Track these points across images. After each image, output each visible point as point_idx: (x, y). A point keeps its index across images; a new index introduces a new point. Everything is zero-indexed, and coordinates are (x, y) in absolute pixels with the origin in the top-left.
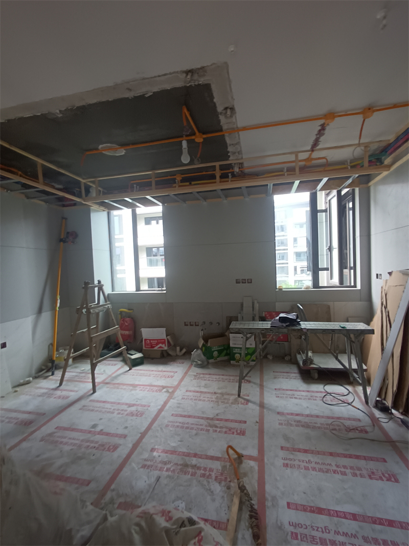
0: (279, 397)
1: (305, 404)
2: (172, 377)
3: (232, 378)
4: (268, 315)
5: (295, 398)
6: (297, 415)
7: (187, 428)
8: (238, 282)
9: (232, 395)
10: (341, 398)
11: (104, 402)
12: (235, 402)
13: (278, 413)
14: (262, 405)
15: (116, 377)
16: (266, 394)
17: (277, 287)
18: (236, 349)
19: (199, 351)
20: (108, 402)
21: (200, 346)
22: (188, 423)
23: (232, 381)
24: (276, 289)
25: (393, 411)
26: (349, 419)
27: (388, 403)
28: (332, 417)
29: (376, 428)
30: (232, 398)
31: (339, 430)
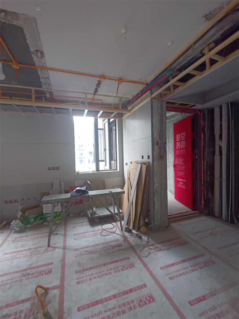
0: (76, 239)
1: (91, 239)
3: (44, 235)
4: (70, 189)
5: (86, 237)
6: (86, 247)
7: (2, 285)
8: (49, 169)
9: (43, 247)
10: (110, 230)
12: (46, 251)
13: (75, 250)
14: (64, 248)
16: (68, 239)
17: (76, 172)
18: (48, 214)
19: (18, 221)
21: (19, 217)
22: (2, 281)
23: (44, 237)
24: (75, 173)
25: (133, 231)
26: (114, 241)
27: (131, 227)
28: (106, 243)
29: (126, 242)
30: (43, 249)
31: (109, 249)
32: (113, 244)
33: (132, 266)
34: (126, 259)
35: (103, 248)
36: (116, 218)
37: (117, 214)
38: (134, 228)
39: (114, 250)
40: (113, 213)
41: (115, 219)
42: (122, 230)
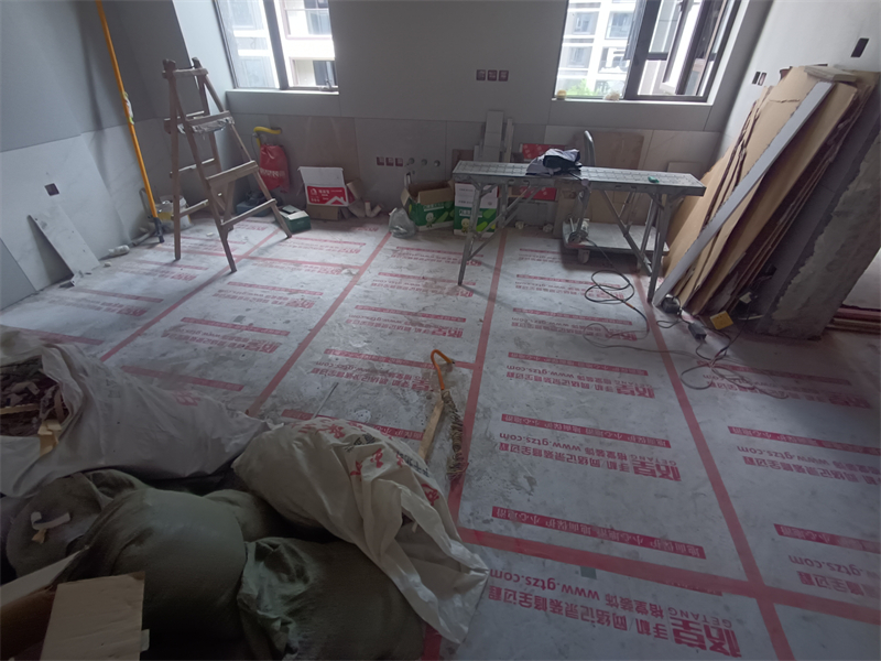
0: (520, 287)
1: (557, 298)
2: (357, 251)
3: (453, 256)
5: (545, 290)
6: (542, 313)
7: (378, 325)
8: (480, 76)
9: (449, 281)
10: (614, 292)
11: (251, 286)
12: (453, 292)
13: (515, 310)
14: (492, 298)
15: (266, 249)
16: (501, 281)
17: (555, 94)
19: (402, 212)
20: (257, 286)
21: (405, 201)
22: (379, 319)
23: (452, 261)
24: (553, 96)
25: (684, 313)
26: (616, 321)
27: (681, 302)
28: (593, 319)
29: (651, 333)
30: (449, 286)
31: (597, 334)
32: (612, 327)
33: (648, 392)
34: (636, 372)
35: (581, 327)
36: (644, 265)
37: (649, 254)
38: (688, 307)
39: (611, 341)
40: (639, 247)
41: (639, 265)
42: (650, 300)
